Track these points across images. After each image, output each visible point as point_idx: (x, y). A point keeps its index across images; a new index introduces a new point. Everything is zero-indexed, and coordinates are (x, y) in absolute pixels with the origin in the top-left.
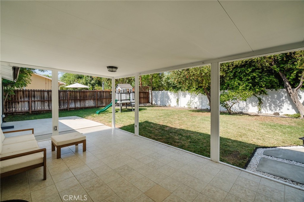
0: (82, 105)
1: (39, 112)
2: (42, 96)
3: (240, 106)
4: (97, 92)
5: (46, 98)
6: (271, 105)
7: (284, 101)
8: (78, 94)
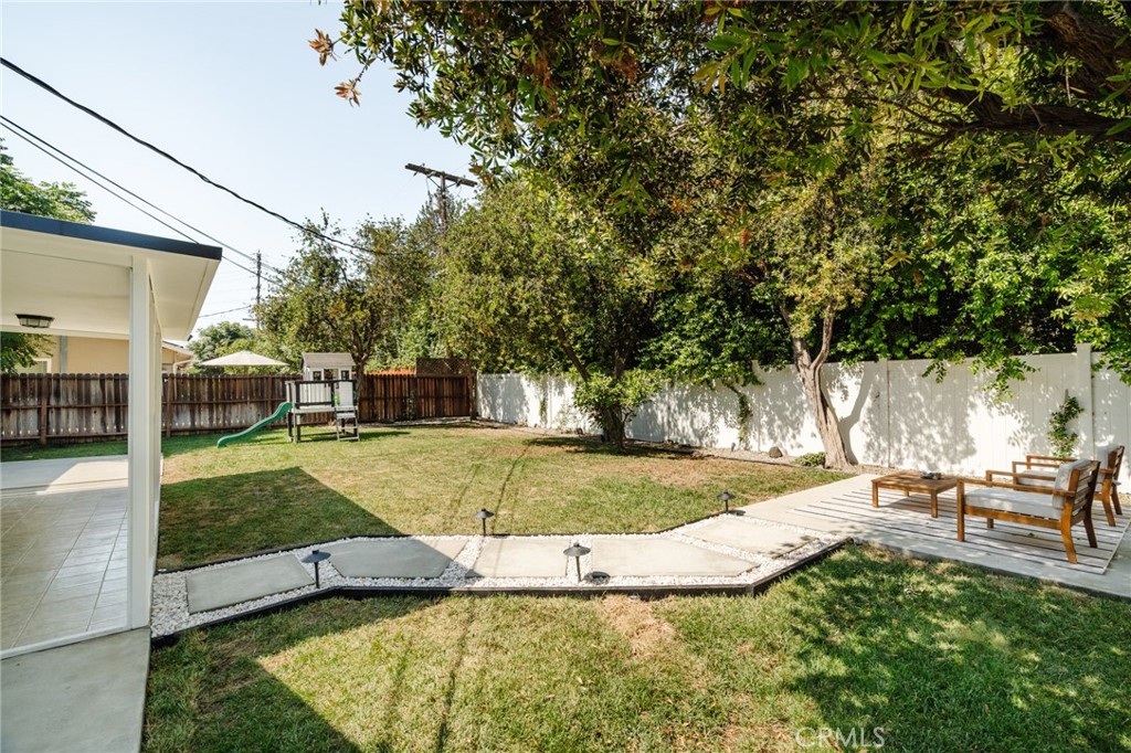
0: (218, 419)
1: (73, 440)
2: (84, 394)
3: (696, 427)
4: (270, 381)
5: (96, 400)
6: (774, 420)
7: (806, 406)
8: (204, 388)
